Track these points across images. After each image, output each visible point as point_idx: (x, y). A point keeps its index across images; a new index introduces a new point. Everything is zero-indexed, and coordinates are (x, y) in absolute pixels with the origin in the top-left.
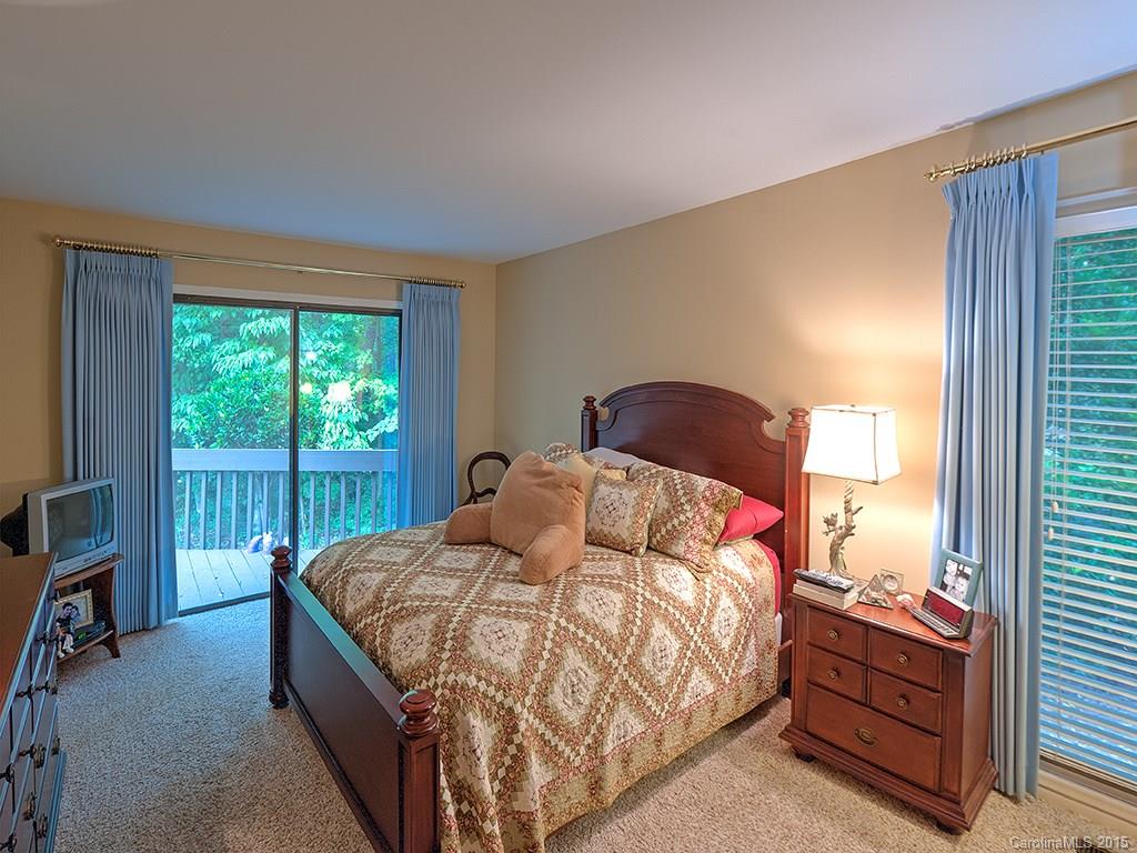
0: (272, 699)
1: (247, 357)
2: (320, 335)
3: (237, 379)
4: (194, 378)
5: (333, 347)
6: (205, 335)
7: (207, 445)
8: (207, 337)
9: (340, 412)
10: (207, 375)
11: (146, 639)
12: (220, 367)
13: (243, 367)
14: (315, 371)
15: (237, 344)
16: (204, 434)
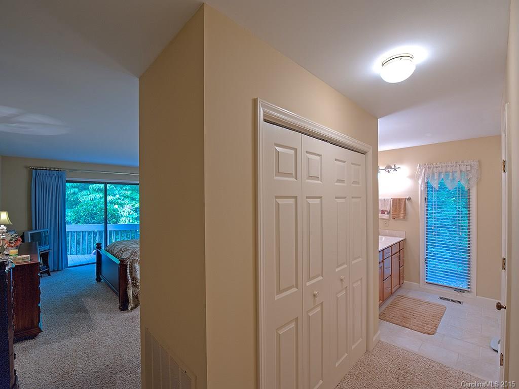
0: (96, 280)
1: (92, 196)
2: (122, 189)
3: (88, 203)
4: (71, 203)
5: (126, 193)
6: (75, 189)
7: (77, 223)
8: (76, 190)
9: (129, 214)
10: (77, 203)
11: (58, 272)
12: (81, 200)
13: (90, 200)
14: (119, 201)
15: (88, 192)
16: (76, 220)
